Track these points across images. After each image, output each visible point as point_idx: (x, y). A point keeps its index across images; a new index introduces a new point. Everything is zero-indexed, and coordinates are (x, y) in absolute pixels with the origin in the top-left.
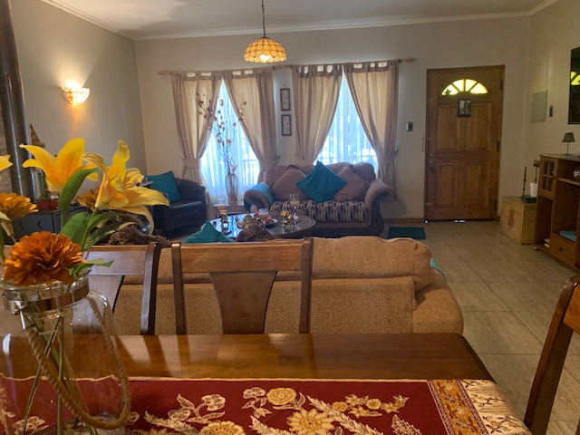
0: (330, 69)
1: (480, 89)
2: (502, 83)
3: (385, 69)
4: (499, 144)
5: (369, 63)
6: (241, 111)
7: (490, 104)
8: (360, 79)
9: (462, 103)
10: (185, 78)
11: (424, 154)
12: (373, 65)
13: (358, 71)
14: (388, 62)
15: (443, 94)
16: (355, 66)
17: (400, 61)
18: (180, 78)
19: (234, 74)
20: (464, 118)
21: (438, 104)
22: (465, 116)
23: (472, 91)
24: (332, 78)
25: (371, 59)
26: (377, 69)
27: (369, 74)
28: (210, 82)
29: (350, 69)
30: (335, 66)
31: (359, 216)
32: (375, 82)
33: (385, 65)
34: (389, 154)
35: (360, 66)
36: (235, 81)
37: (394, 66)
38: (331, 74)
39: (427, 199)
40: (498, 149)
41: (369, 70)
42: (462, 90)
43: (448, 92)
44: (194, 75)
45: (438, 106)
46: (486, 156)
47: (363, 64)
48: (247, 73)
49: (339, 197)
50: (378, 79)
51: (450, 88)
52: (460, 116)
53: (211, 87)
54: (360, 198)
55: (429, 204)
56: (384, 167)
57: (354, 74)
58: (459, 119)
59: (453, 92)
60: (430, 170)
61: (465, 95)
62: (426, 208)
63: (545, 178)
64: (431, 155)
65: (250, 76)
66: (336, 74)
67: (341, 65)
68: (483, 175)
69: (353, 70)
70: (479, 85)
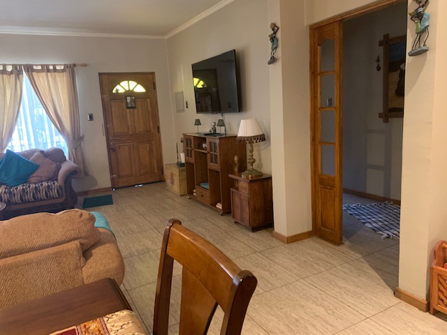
0: (9, 69)
1: (140, 89)
2: (154, 84)
3: (63, 71)
4: (158, 128)
5: (48, 66)
7: (149, 100)
8: (41, 79)
9: (129, 99)
11: (105, 137)
12: (51, 68)
13: (38, 71)
14: (65, 65)
15: (114, 91)
16: (35, 67)
17: (75, 65)
20: (131, 110)
21: (111, 100)
22: (131, 108)
23: (135, 90)
24: (13, 76)
25: (50, 62)
26: (55, 70)
27: (49, 74)
29: (29, 69)
30: (15, 66)
31: (54, 193)
32: (55, 82)
33: (62, 67)
34: (76, 139)
35: (40, 68)
37: (71, 69)
38: (11, 73)
39: (112, 172)
40: (159, 132)
41: (48, 71)
42: (127, 89)
43: (117, 90)
45: (110, 101)
46: (151, 136)
47: (42, 66)
49: (33, 180)
50: (58, 79)
51: (118, 87)
52: (128, 108)
54: (54, 178)
55: (114, 176)
56: (74, 150)
57: (34, 74)
58: (128, 110)
59: (121, 91)
60: (111, 150)
61: (129, 93)
62: (112, 179)
63: (187, 150)
64: (110, 138)
66: (17, 71)
67: (20, 65)
68: (151, 150)
69: (33, 70)
70: (139, 86)
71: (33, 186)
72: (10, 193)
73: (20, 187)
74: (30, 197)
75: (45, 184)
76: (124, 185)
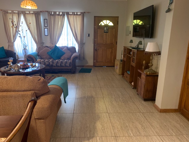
0: (61, 13)
1: (111, 24)
2: (118, 22)
3: (80, 15)
4: (117, 42)
5: (74, 12)
6: (29, 26)
7: (114, 29)
8: (71, 18)
9: (105, 28)
10: (7, 13)
11: (93, 44)
12: (76, 13)
13: (71, 15)
14: (81, 12)
15: (100, 25)
16: (70, 13)
17: (85, 12)
18: (5, 13)
19: (26, 12)
20: (106, 33)
21: (98, 28)
22: (106, 32)
23: (109, 25)
24: (62, 16)
25: (75, 11)
26: (77, 14)
27: (74, 16)
28: (17, 15)
29: (68, 14)
30: (63, 13)
31: (68, 65)
32: (76, 19)
33: (80, 13)
34: (82, 44)
35: (71, 13)
36: (27, 15)
37: (83, 14)
38: (61, 15)
39: (94, 59)
40: (116, 44)
41: (74, 15)
42: (105, 24)
43: (101, 24)
44: (11, 12)
45: (98, 29)
46: (113, 46)
47: (72, 12)
48: (31, 12)
49: (62, 58)
50: (78, 18)
51: (102, 23)
52: (105, 32)
53: (17, 17)
54: (69, 59)
55: (95, 61)
56: (80, 48)
57: (69, 16)
58: (105, 33)
59: (103, 24)
60: (95, 50)
61: (106, 26)
62: (94, 62)
64: (96, 45)
65: (32, 14)
66: (63, 15)
67: (65, 12)
68: (112, 52)
69: (69, 14)
70: (111, 22)
71: (61, 61)
72: (53, 62)
73: (57, 61)
74: (59, 65)
75: (65, 61)
76: (99, 66)
